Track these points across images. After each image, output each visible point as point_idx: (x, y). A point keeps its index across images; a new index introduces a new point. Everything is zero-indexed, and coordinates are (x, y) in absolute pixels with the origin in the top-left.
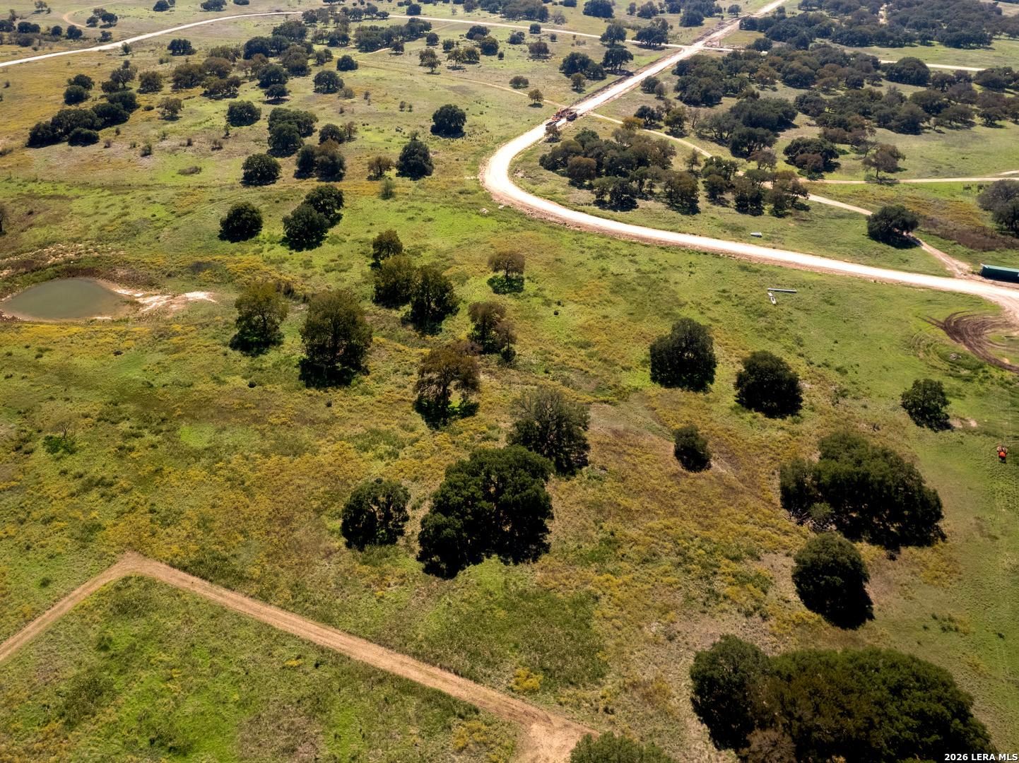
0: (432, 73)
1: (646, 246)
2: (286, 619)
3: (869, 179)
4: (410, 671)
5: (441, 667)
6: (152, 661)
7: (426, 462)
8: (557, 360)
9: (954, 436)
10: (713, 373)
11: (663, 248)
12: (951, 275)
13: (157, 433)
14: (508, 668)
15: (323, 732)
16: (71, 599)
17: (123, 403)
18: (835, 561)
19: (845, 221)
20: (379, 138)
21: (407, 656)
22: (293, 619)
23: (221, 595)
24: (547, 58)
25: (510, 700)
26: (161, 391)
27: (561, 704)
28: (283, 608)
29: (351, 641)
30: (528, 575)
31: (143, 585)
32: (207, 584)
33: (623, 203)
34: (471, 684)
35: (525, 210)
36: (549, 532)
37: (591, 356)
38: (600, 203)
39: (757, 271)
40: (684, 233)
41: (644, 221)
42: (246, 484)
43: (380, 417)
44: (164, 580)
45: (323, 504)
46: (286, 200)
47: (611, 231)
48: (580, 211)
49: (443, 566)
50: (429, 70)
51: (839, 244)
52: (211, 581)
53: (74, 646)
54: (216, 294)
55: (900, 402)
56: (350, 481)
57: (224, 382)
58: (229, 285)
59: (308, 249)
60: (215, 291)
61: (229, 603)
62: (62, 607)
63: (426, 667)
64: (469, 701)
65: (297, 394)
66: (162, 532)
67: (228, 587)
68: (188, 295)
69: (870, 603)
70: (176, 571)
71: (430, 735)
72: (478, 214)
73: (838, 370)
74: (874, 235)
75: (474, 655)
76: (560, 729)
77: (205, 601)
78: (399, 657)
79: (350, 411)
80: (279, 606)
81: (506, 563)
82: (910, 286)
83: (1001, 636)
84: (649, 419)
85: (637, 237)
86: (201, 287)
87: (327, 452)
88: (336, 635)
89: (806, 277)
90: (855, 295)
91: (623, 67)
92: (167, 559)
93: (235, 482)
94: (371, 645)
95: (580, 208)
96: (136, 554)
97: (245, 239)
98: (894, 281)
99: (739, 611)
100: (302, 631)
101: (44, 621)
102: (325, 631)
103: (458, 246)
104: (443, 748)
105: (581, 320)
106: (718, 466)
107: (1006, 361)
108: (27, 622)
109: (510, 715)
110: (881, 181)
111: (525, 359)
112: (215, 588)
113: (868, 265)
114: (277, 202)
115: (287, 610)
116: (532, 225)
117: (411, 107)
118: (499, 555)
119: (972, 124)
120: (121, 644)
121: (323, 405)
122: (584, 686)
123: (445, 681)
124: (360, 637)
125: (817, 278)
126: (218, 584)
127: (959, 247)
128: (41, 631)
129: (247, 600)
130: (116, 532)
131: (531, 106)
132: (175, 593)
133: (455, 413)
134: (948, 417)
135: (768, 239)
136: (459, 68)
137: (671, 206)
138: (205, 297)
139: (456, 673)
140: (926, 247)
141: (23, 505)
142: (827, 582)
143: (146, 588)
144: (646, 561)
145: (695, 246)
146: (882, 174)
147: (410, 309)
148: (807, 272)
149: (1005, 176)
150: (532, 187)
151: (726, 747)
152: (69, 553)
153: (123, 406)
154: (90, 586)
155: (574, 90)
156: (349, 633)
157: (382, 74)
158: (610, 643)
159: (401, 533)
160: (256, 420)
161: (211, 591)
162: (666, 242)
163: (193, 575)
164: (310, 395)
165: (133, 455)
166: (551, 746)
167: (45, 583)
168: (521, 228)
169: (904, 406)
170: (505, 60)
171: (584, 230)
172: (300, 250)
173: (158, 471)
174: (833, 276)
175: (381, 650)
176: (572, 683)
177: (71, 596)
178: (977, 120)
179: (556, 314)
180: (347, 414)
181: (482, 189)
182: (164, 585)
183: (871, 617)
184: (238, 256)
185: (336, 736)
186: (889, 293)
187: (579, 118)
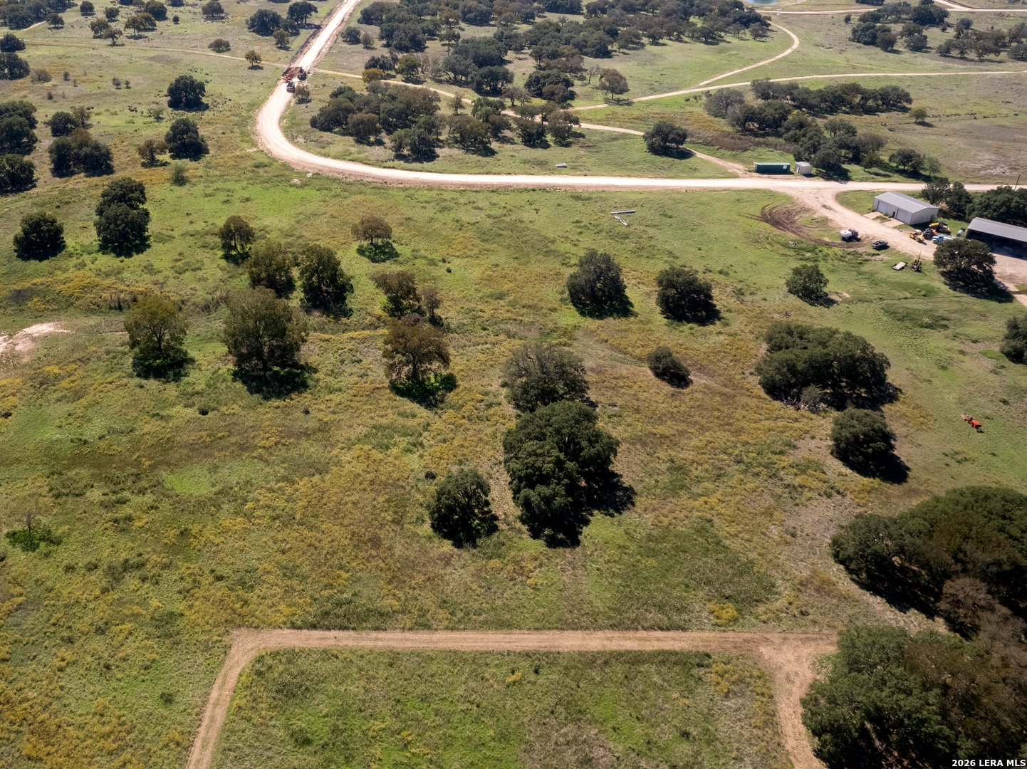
0: (114, 45)
1: (476, 192)
2: (465, 639)
3: (607, 101)
4: (622, 643)
5: (644, 629)
6: (371, 734)
7: (456, 443)
8: (486, 316)
9: (843, 307)
10: (627, 297)
11: (493, 191)
12: (736, 177)
13: (142, 491)
14: (697, 608)
15: (600, 732)
16: (215, 705)
17: (69, 469)
18: (873, 430)
19: (621, 141)
20: (116, 121)
21: (607, 631)
22: (471, 636)
23: (377, 639)
24: (223, 18)
25: (723, 635)
26: (103, 444)
27: (764, 622)
28: (452, 629)
29: (544, 636)
30: (638, 519)
31: (284, 660)
32: (352, 633)
33: (423, 153)
34: (680, 634)
35: (336, 175)
36: (621, 476)
37: (512, 304)
38: (400, 157)
39: (589, 199)
40: (499, 174)
41: (455, 168)
42: (298, 516)
43: (369, 411)
44: (301, 645)
45: (396, 513)
46: (67, 203)
47: (435, 183)
48: (389, 168)
49: (561, 536)
50: (109, 41)
51: (634, 163)
52: (354, 629)
53: (270, 754)
54: (64, 323)
55: (786, 289)
56: (401, 483)
57: (169, 418)
58: (72, 309)
59: (138, 252)
60: (59, 320)
61: (393, 644)
62: (212, 719)
63: (631, 634)
64: (694, 649)
65: (261, 410)
66: (253, 596)
67: (377, 629)
68: (28, 330)
69: (899, 458)
70: (305, 632)
71: (691, 692)
72: (291, 186)
73: (720, 272)
74: (654, 150)
75: (660, 608)
76: (782, 643)
77: (367, 651)
78: (600, 634)
79: (334, 413)
80: (446, 628)
81: (612, 516)
82: (714, 190)
83: (994, 454)
84: (607, 352)
85: (463, 185)
86: (38, 318)
87: (350, 462)
88: (526, 636)
89: (633, 197)
90: (681, 206)
91: (308, 21)
92: (285, 623)
93: (284, 519)
94: (566, 633)
95: (385, 164)
96: (244, 630)
97: (55, 255)
98: (700, 188)
99: (820, 495)
100: (490, 644)
101: (206, 740)
102: (513, 636)
103: (298, 222)
104: (711, 700)
105: (476, 273)
106: (697, 379)
107: (827, 239)
108: (187, 749)
109: (735, 648)
110: (619, 102)
111: (455, 321)
112: (364, 634)
113: (670, 178)
114: (58, 207)
115: (458, 629)
116: (353, 188)
117: (127, 83)
118: (599, 510)
119: (643, 45)
120: (322, 731)
121: (299, 414)
122: (768, 599)
123: (658, 640)
124: (549, 629)
125: (640, 196)
126: (364, 629)
127: (723, 151)
128: (212, 753)
129: (408, 635)
130: (198, 613)
131: (250, 68)
132: (327, 655)
133: (438, 389)
134: (827, 295)
135: (574, 168)
136: (140, 37)
137: (467, 150)
138: (52, 329)
139: (662, 629)
140: (699, 155)
141: (53, 621)
142: (874, 449)
143: (289, 662)
144: (719, 476)
145: (520, 184)
146: (616, 96)
147: (302, 295)
148: (628, 192)
149: (704, 86)
150: (323, 151)
151: (908, 609)
152: (164, 655)
153: (72, 473)
154: (224, 683)
155: (280, 48)
156: (537, 629)
157: (61, 51)
158: (753, 555)
159: (495, 518)
160: (243, 448)
161: (363, 639)
162: (493, 186)
163: (329, 629)
164: (278, 407)
165: (137, 524)
166: (789, 661)
167: (168, 699)
168: (346, 194)
169: (790, 291)
170: (181, 24)
171: (408, 186)
172: (129, 255)
173: (184, 533)
174: (651, 192)
175: (579, 634)
176: (757, 601)
177: (212, 701)
178: (645, 40)
179: (449, 271)
180: (332, 417)
181: (275, 160)
182: (310, 652)
183: (908, 469)
184: (60, 276)
185: (614, 729)
186: (704, 199)
187: (309, 76)
